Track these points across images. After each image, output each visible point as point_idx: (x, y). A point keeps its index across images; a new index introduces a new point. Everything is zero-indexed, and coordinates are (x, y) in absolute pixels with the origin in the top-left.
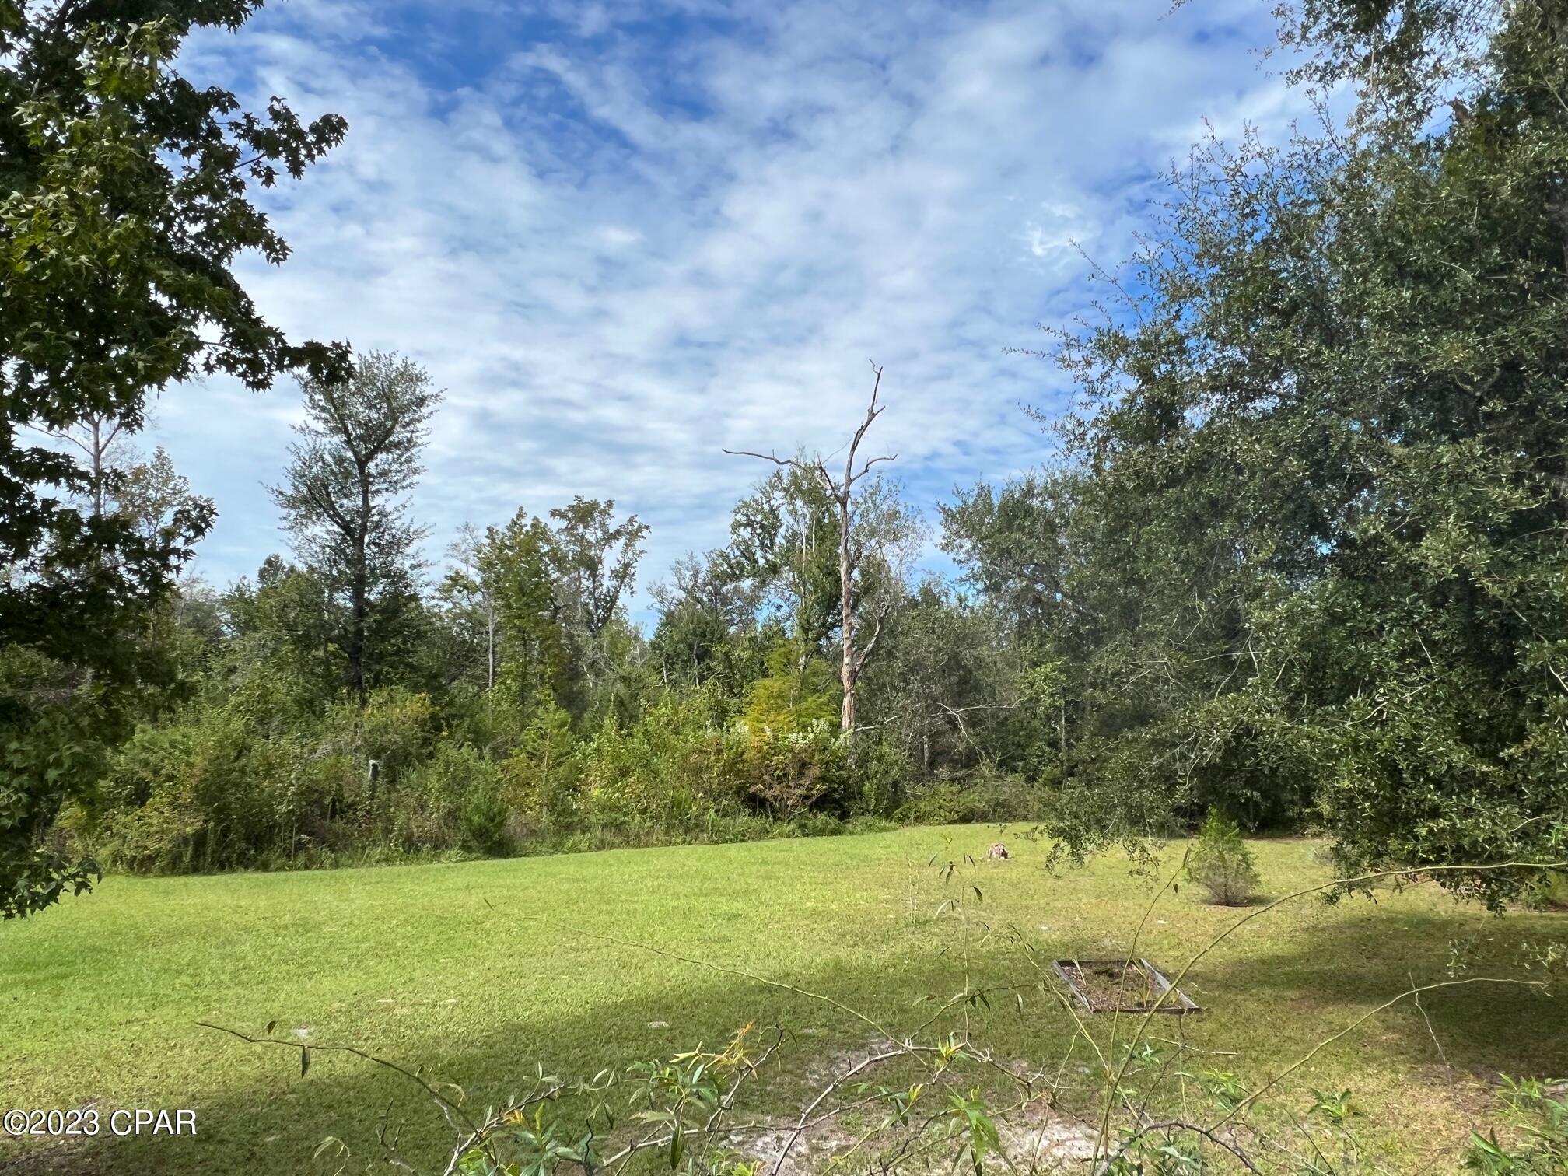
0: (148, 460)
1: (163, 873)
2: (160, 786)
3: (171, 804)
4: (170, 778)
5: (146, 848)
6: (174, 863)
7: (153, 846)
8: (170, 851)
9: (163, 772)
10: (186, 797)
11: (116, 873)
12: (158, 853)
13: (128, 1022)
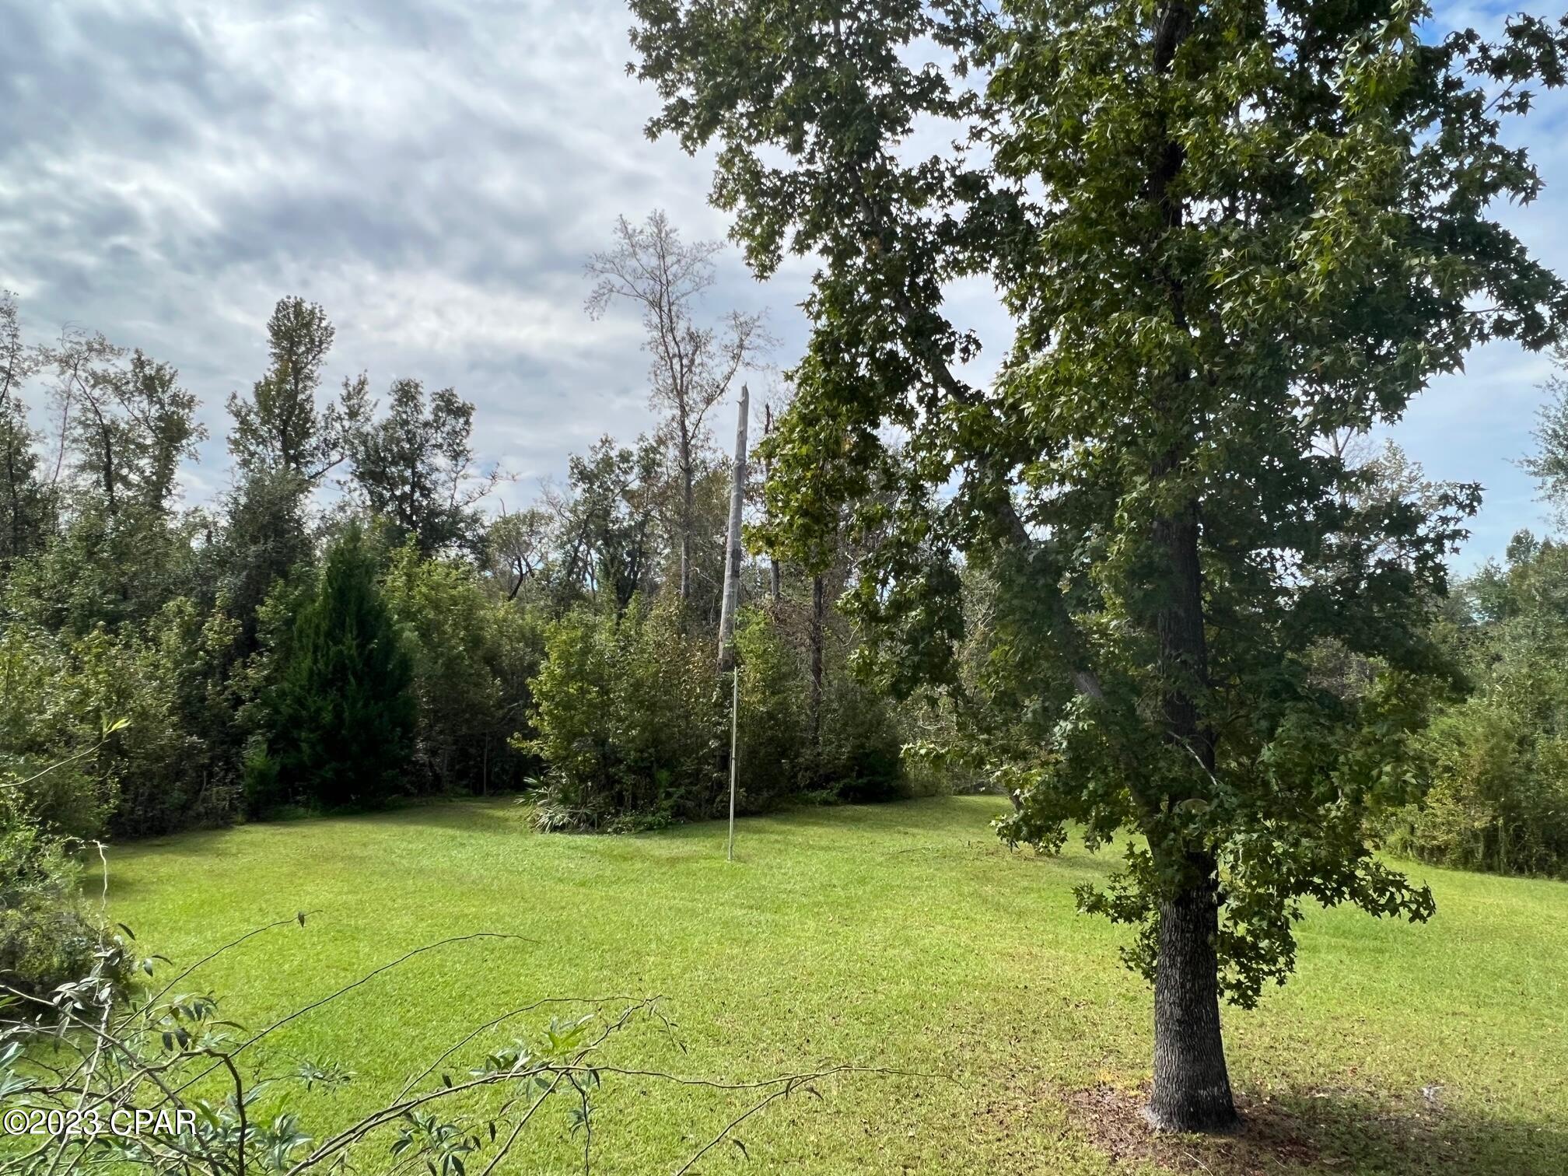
0: (1380, 454)
1: (1455, 865)
2: (1439, 777)
3: (1454, 797)
4: (1447, 769)
5: (1434, 838)
6: (1466, 858)
7: (1442, 838)
8: (1460, 844)
9: (1440, 763)
10: (1469, 791)
11: (1407, 858)
12: (1447, 844)
13: (1454, 1014)
